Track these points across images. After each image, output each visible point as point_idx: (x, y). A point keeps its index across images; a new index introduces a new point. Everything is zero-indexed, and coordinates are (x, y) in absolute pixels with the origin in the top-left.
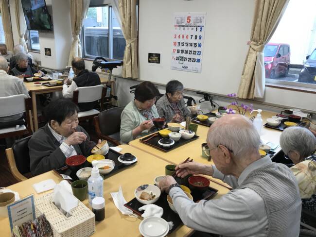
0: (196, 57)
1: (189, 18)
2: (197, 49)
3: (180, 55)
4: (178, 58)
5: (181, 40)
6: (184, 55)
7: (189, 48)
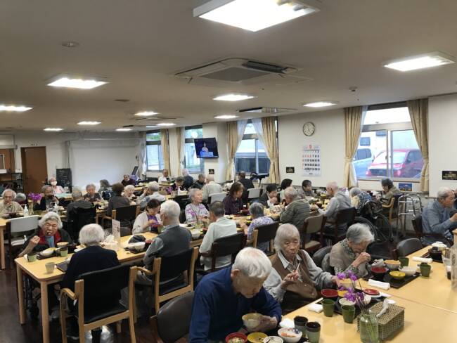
0: (317, 167)
2: (317, 163)
3: (307, 167)
4: (306, 169)
5: (307, 158)
6: (310, 167)
7: (312, 163)
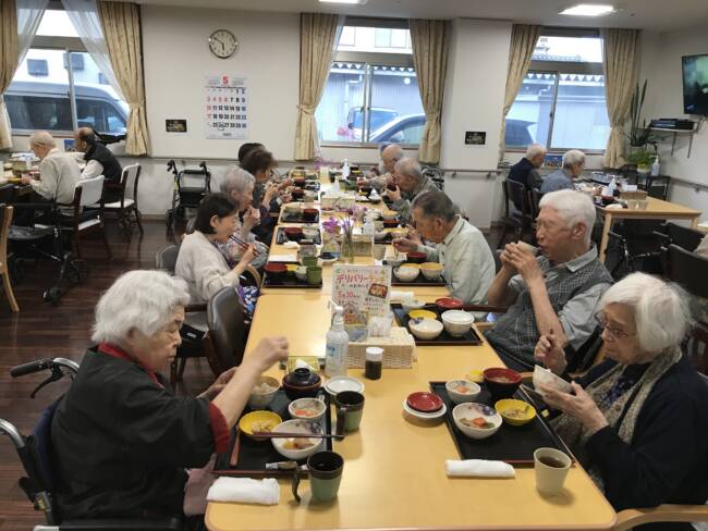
0: (241, 122)
1: (225, 78)
2: (241, 113)
3: (218, 120)
4: (215, 125)
5: (218, 104)
6: (224, 121)
7: (230, 113)
